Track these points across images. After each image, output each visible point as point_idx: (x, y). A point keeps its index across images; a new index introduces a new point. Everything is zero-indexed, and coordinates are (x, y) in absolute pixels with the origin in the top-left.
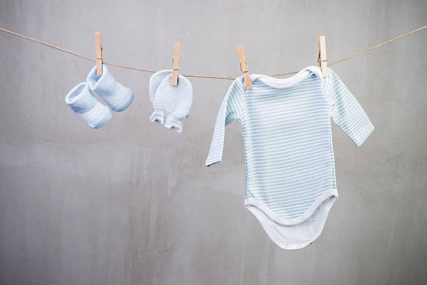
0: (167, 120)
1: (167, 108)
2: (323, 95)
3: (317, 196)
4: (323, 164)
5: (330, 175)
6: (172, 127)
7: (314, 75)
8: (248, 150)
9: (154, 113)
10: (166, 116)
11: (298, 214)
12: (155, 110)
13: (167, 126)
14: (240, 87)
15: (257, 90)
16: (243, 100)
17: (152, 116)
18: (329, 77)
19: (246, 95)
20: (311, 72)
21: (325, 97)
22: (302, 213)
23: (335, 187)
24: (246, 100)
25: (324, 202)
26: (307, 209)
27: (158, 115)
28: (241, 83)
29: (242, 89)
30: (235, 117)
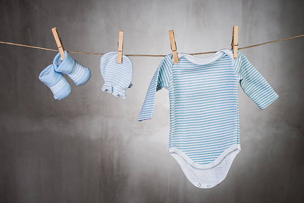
0: (114, 90)
1: (114, 80)
2: (233, 72)
3: (225, 149)
4: (232, 124)
5: (236, 133)
6: (118, 95)
7: (227, 55)
8: (173, 111)
9: (105, 84)
10: (113, 87)
11: (210, 161)
12: (106, 82)
13: (115, 94)
14: (169, 62)
15: (182, 65)
16: (171, 72)
17: (104, 86)
18: (239, 57)
19: (174, 68)
20: (225, 53)
21: (235, 73)
22: (213, 160)
23: (239, 142)
24: (173, 72)
25: (230, 153)
26: (217, 158)
27: (108, 86)
28: (170, 59)
29: (171, 64)
30: (165, 85)
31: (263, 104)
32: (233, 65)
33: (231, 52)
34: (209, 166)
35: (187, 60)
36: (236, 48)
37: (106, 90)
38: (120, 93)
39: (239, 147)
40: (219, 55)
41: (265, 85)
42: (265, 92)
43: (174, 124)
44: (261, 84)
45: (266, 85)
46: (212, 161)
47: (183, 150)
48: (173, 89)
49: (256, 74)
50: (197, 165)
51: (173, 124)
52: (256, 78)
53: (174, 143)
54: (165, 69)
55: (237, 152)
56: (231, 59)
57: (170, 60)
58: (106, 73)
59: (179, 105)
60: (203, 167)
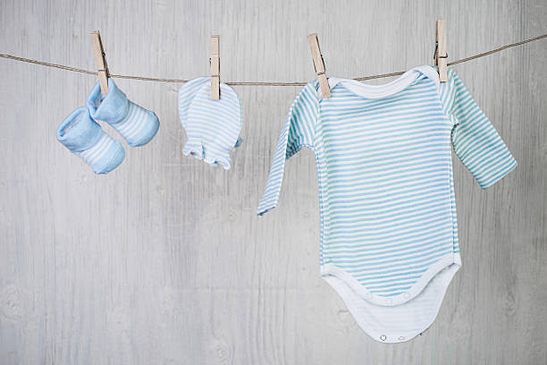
0: (207, 152)
1: (207, 134)
2: (440, 109)
3: (430, 263)
4: (440, 215)
5: (449, 232)
6: (216, 162)
7: (426, 78)
8: (324, 192)
9: (188, 143)
10: (205, 146)
11: (402, 289)
12: (190, 139)
13: (209, 160)
14: (314, 97)
15: (339, 101)
16: (318, 116)
17: (186, 146)
18: (450, 81)
19: (323, 109)
20: (421, 74)
21: (443, 112)
22: (408, 288)
23: (457, 249)
24: (322, 117)
25: (440, 272)
26: (414, 282)
27: (195, 145)
28: (314, 90)
29: (316, 100)
30: (305, 142)
31: (487, 177)
32: (439, 97)
33: (435, 71)
34: (401, 299)
35: (348, 91)
36: (442, 62)
37: (192, 153)
38: (220, 159)
39: (457, 258)
40: (409, 77)
41: (493, 139)
42: (493, 155)
43: (328, 218)
44: (486, 138)
45: (496, 140)
46: (405, 289)
47: (349, 269)
48: (322, 150)
49: (477, 117)
50: (377, 299)
51: (325, 218)
52: (478, 125)
53: (331, 255)
54: (305, 111)
55: (455, 269)
56: (434, 84)
57: (313, 94)
58: (189, 120)
59: (337, 181)
60: (389, 301)
